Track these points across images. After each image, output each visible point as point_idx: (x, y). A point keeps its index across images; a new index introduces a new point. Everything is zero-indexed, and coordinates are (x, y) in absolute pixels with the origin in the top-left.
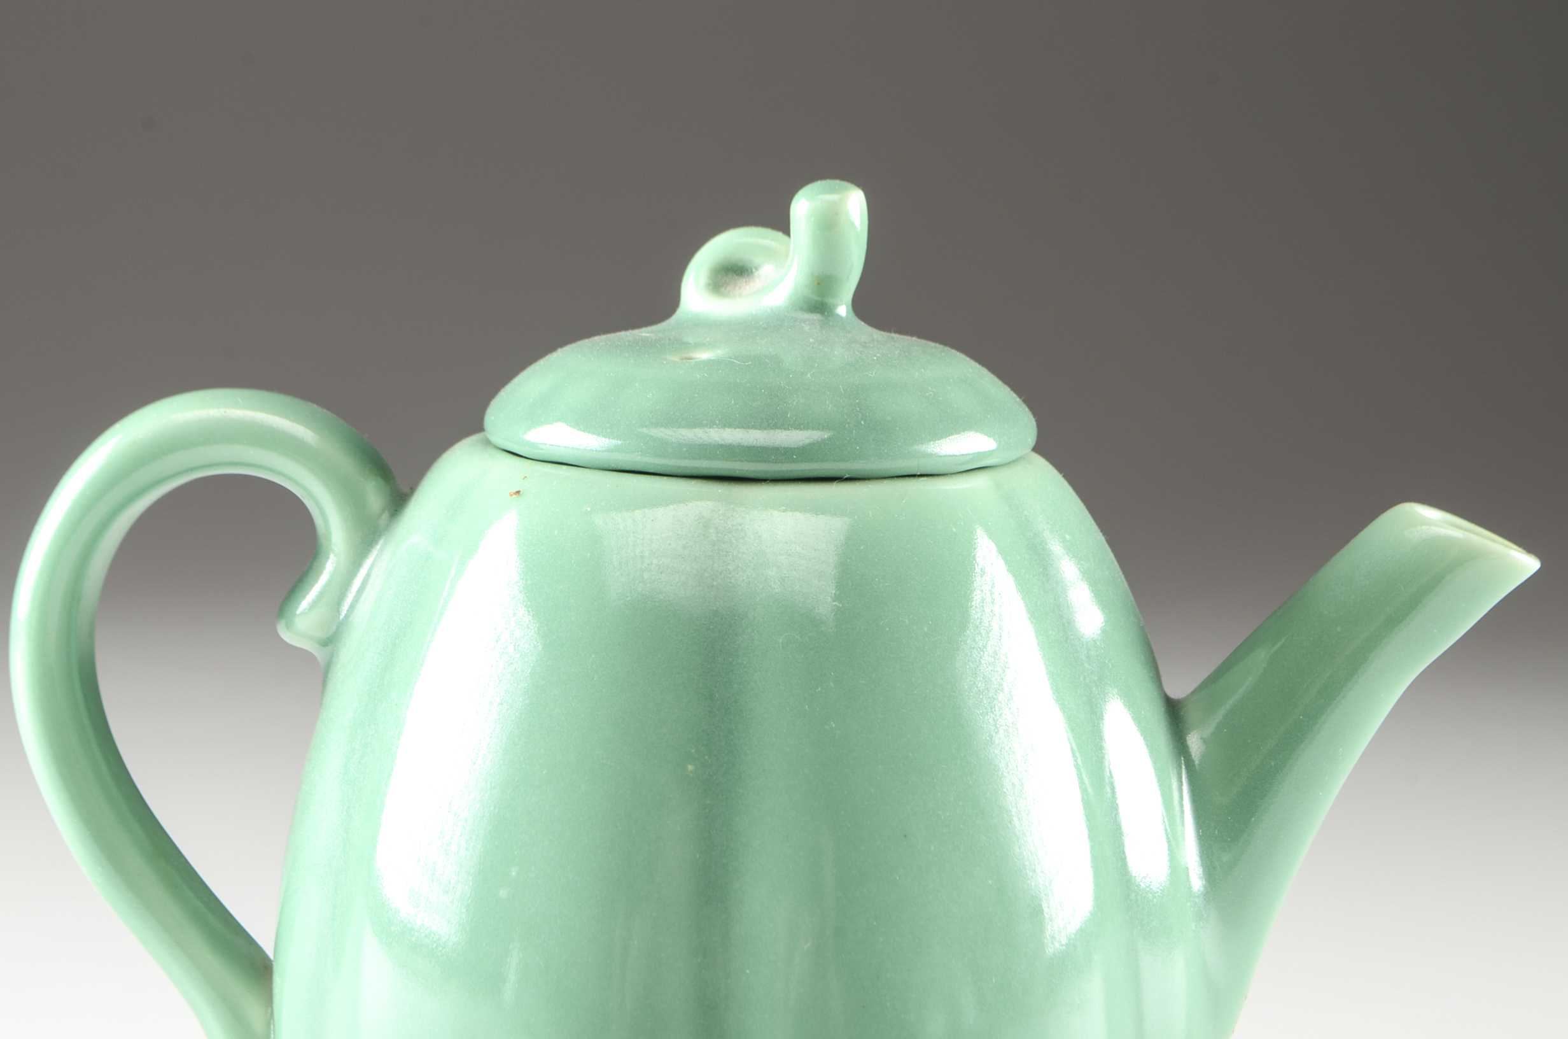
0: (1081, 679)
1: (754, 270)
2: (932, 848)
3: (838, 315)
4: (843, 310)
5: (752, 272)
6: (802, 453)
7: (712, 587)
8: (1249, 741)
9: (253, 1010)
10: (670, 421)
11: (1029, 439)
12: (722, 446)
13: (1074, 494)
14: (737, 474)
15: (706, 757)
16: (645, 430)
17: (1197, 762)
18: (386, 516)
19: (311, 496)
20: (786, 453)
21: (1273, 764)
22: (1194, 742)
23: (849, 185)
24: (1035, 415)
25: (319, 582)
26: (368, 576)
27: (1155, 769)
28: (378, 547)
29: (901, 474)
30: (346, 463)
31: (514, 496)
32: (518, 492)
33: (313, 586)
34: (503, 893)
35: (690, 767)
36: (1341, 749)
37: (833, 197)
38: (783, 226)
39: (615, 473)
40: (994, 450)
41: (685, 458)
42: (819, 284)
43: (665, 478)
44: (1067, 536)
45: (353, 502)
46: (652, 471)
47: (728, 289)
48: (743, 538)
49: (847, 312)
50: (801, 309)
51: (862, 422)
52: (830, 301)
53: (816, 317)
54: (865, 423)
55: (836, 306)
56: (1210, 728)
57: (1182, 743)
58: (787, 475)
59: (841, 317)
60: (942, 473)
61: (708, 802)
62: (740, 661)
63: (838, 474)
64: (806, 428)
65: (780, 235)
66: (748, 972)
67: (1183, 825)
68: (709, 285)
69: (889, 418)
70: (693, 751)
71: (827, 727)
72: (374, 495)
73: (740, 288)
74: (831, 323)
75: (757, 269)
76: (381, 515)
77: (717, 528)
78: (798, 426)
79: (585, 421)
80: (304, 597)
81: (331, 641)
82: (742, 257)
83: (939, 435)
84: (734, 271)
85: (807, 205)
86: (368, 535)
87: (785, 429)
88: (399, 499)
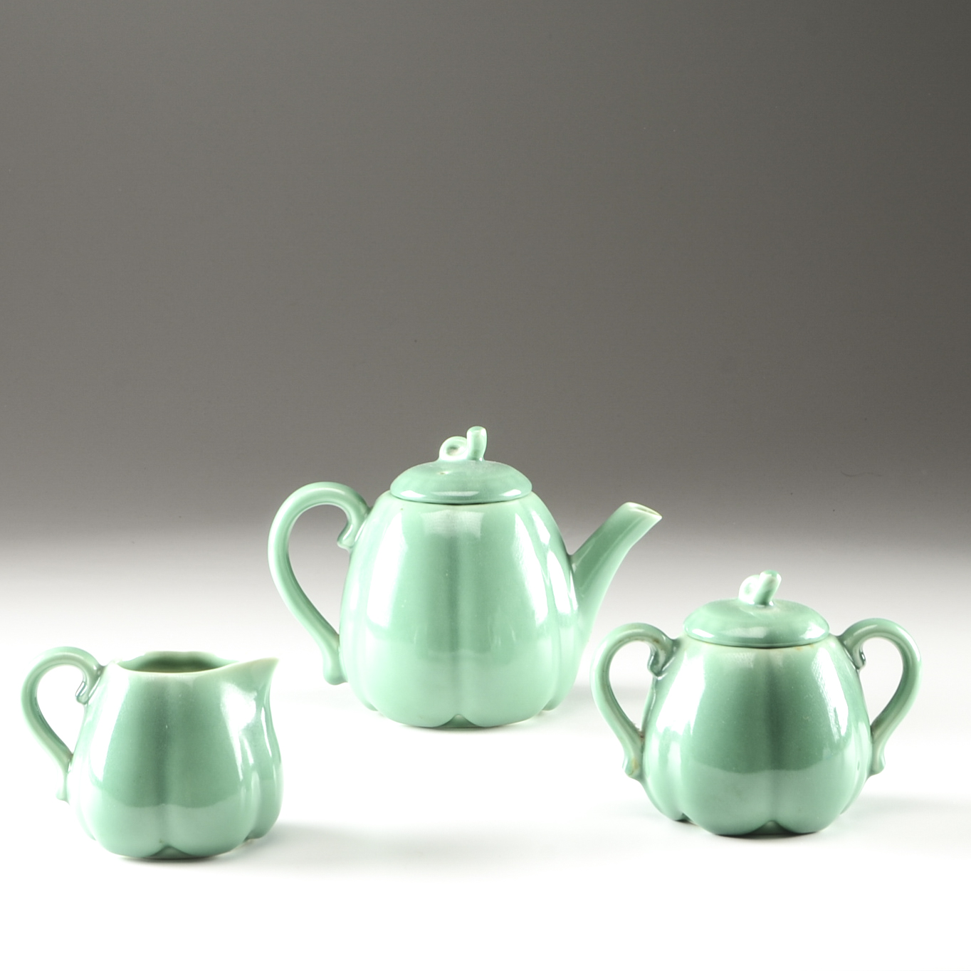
3: (480, 461)
4: (481, 459)
5: (457, 449)
6: (472, 497)
9: (334, 643)
10: (439, 490)
11: (530, 489)
12: (452, 496)
15: (450, 572)
16: (432, 493)
17: (575, 572)
18: (366, 514)
19: (345, 509)
20: (467, 497)
22: (574, 567)
23: (481, 428)
24: (531, 483)
25: (348, 531)
26: (363, 529)
28: (364, 523)
30: (355, 501)
31: (400, 510)
33: (347, 533)
37: (477, 431)
38: (465, 436)
39: (425, 504)
40: (521, 494)
41: (443, 499)
42: (475, 452)
45: (357, 511)
47: (452, 453)
48: (458, 519)
50: (470, 459)
51: (487, 489)
52: (478, 456)
53: (474, 461)
55: (479, 458)
56: (578, 562)
57: (571, 566)
58: (468, 503)
60: (506, 500)
61: (451, 582)
64: (472, 491)
65: (464, 438)
68: (446, 452)
72: (363, 509)
73: (455, 453)
74: (478, 463)
75: (459, 448)
77: (451, 517)
79: (418, 491)
81: (352, 547)
82: (455, 444)
83: (506, 491)
84: (453, 448)
85: (471, 432)
86: (362, 519)
87: (467, 491)
88: (369, 510)
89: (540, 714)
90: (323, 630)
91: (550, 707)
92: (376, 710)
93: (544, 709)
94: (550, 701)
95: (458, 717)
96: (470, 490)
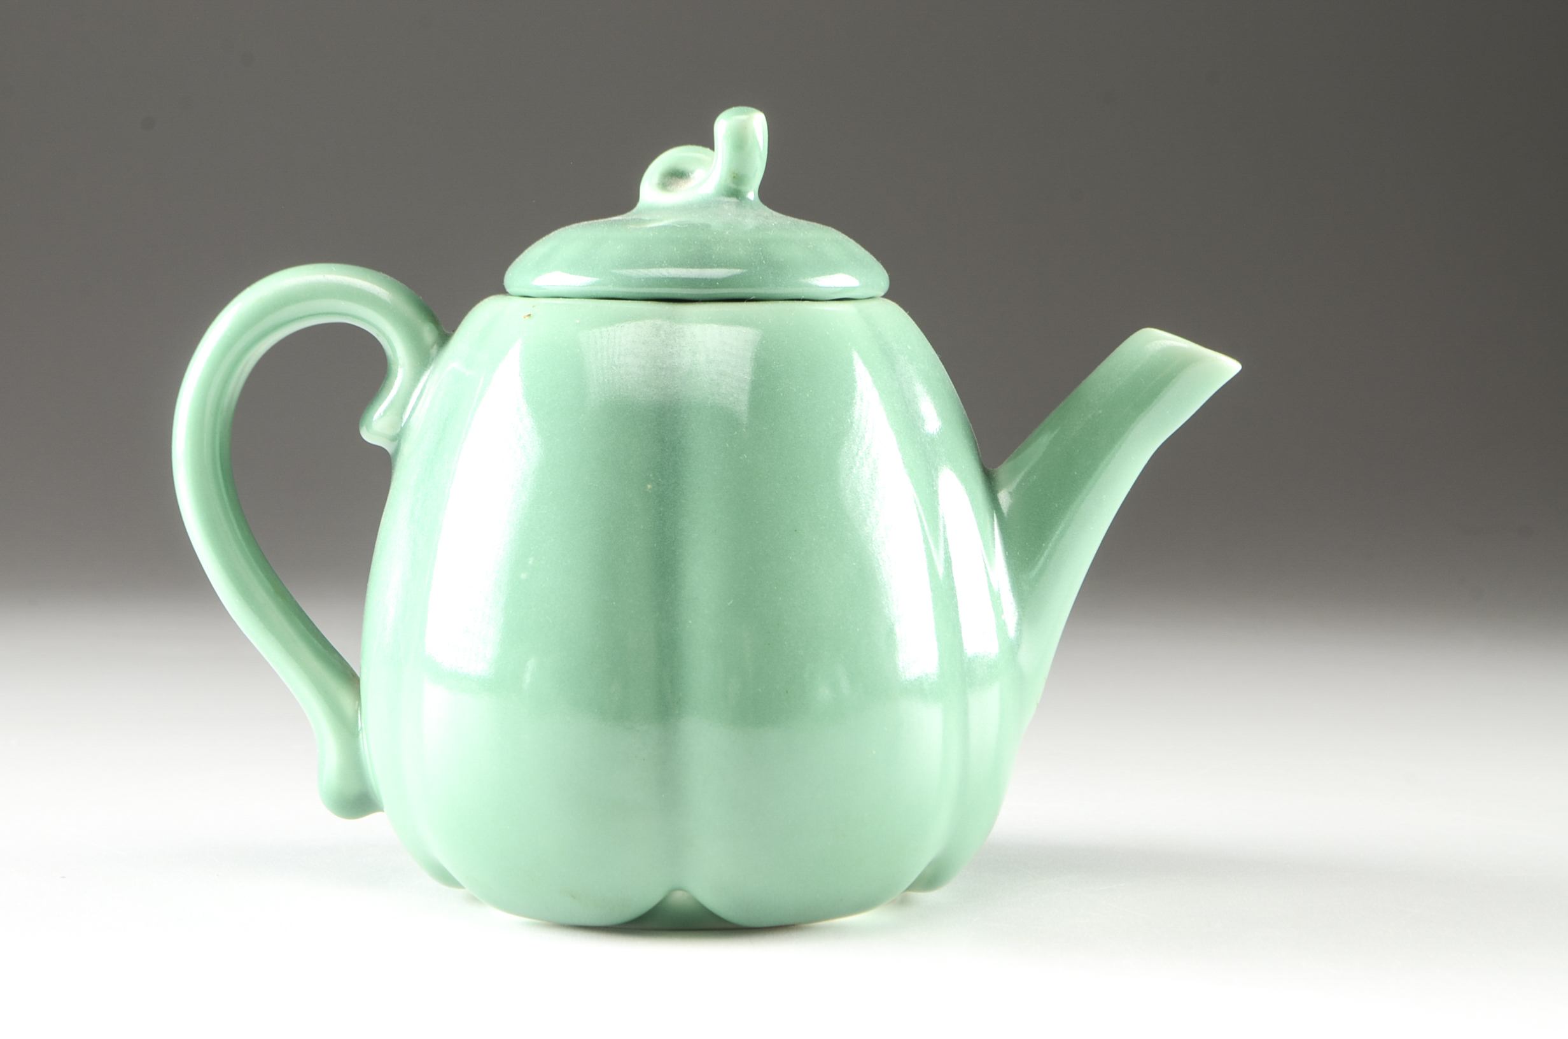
0: (919, 439)
1: (690, 174)
2: (814, 539)
3: (748, 199)
4: (752, 194)
5: (689, 175)
6: (724, 282)
7: (663, 368)
8: (1040, 490)
10: (632, 264)
11: (882, 283)
12: (668, 278)
13: (916, 325)
14: (679, 296)
15: (660, 480)
16: (614, 271)
17: (1006, 515)
18: (435, 347)
19: (384, 334)
20: (710, 282)
21: (1057, 506)
22: (1004, 497)
23: (754, 109)
24: (888, 271)
25: (390, 394)
26: (424, 386)
27: (973, 507)
28: (429, 371)
29: (791, 298)
30: (408, 309)
31: (527, 318)
32: (529, 315)
33: (386, 398)
34: (523, 576)
35: (649, 486)
36: (1105, 496)
37: (743, 117)
38: (708, 142)
39: (596, 300)
40: (855, 288)
41: (643, 286)
42: (734, 177)
43: (630, 301)
44: (909, 347)
45: (414, 339)
46: (621, 297)
47: (672, 187)
48: (683, 337)
49: (755, 198)
50: (723, 195)
51: (764, 262)
52: (743, 188)
53: (734, 200)
54: (766, 262)
55: (747, 192)
56: (1013, 486)
57: (994, 494)
58: (713, 297)
59: (751, 201)
60: (819, 299)
61: (662, 509)
62: (682, 416)
63: (747, 296)
64: (726, 267)
65: (708, 150)
66: (690, 622)
67: (994, 547)
68: (659, 184)
69: (783, 260)
70: (651, 475)
71: (741, 458)
72: (428, 333)
73: (681, 186)
74: (743, 205)
75: (692, 173)
76: (433, 346)
77: (665, 331)
78: (720, 265)
79: (575, 267)
80: (380, 405)
81: (398, 438)
82: (682, 166)
83: (819, 275)
84: (676, 175)
85: (725, 124)
86: (424, 360)
87: (712, 267)
88: (444, 337)
89: (903, 902)
90: (317, 666)
91: (929, 880)
92: (461, 887)
93: (912, 888)
94: (931, 864)
95: (679, 897)
96: (719, 266)
